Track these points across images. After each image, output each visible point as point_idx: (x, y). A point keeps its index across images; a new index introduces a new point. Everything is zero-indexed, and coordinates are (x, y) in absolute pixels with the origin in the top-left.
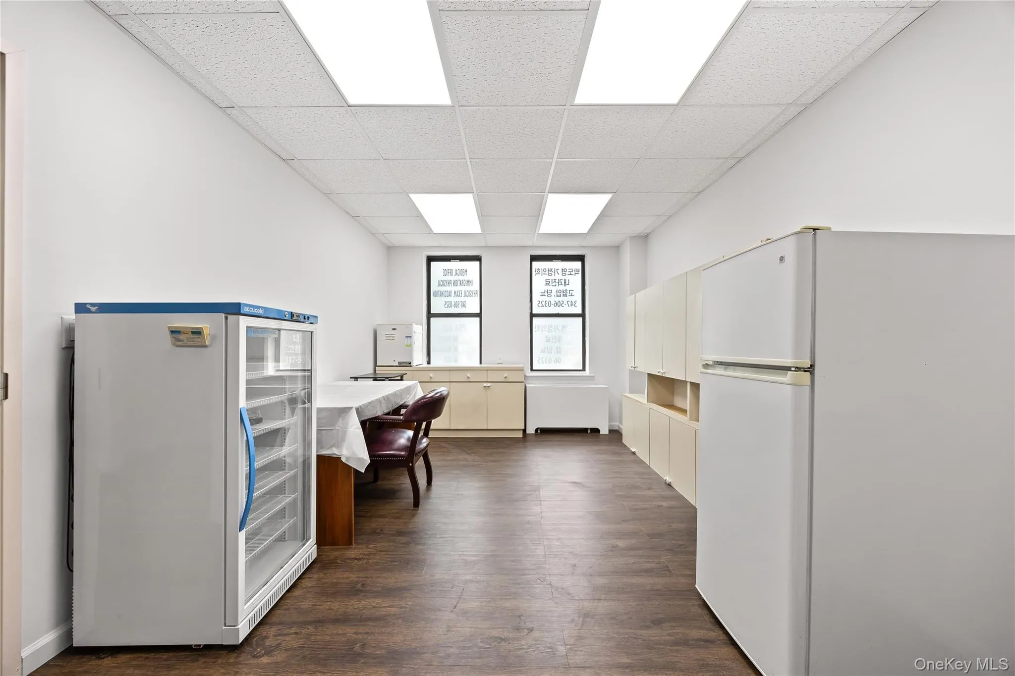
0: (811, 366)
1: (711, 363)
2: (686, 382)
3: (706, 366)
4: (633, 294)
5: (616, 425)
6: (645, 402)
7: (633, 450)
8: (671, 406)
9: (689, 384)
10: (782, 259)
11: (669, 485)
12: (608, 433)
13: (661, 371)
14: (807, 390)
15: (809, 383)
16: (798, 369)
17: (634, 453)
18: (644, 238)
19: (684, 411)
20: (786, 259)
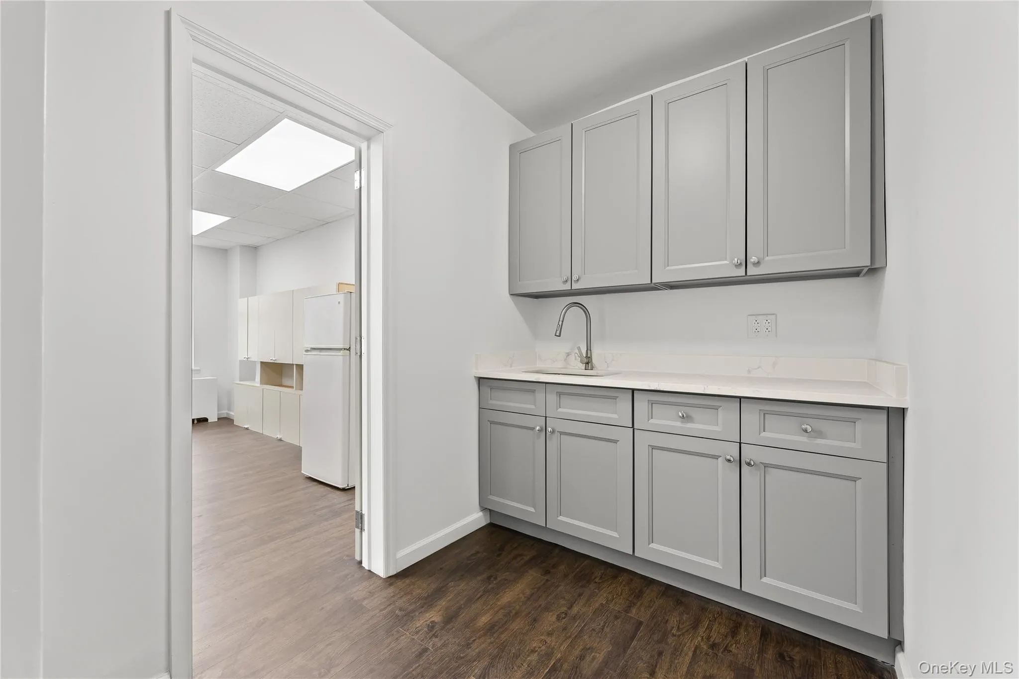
0: (350, 348)
1: (309, 349)
2: (293, 364)
3: (307, 351)
4: (244, 297)
5: (224, 413)
6: (258, 385)
7: (246, 427)
8: (281, 385)
9: (295, 366)
10: (339, 303)
11: (280, 440)
12: (217, 420)
13: (274, 359)
14: (348, 357)
15: (349, 354)
16: (345, 349)
17: (247, 429)
18: (254, 249)
19: (292, 387)
20: (341, 303)
